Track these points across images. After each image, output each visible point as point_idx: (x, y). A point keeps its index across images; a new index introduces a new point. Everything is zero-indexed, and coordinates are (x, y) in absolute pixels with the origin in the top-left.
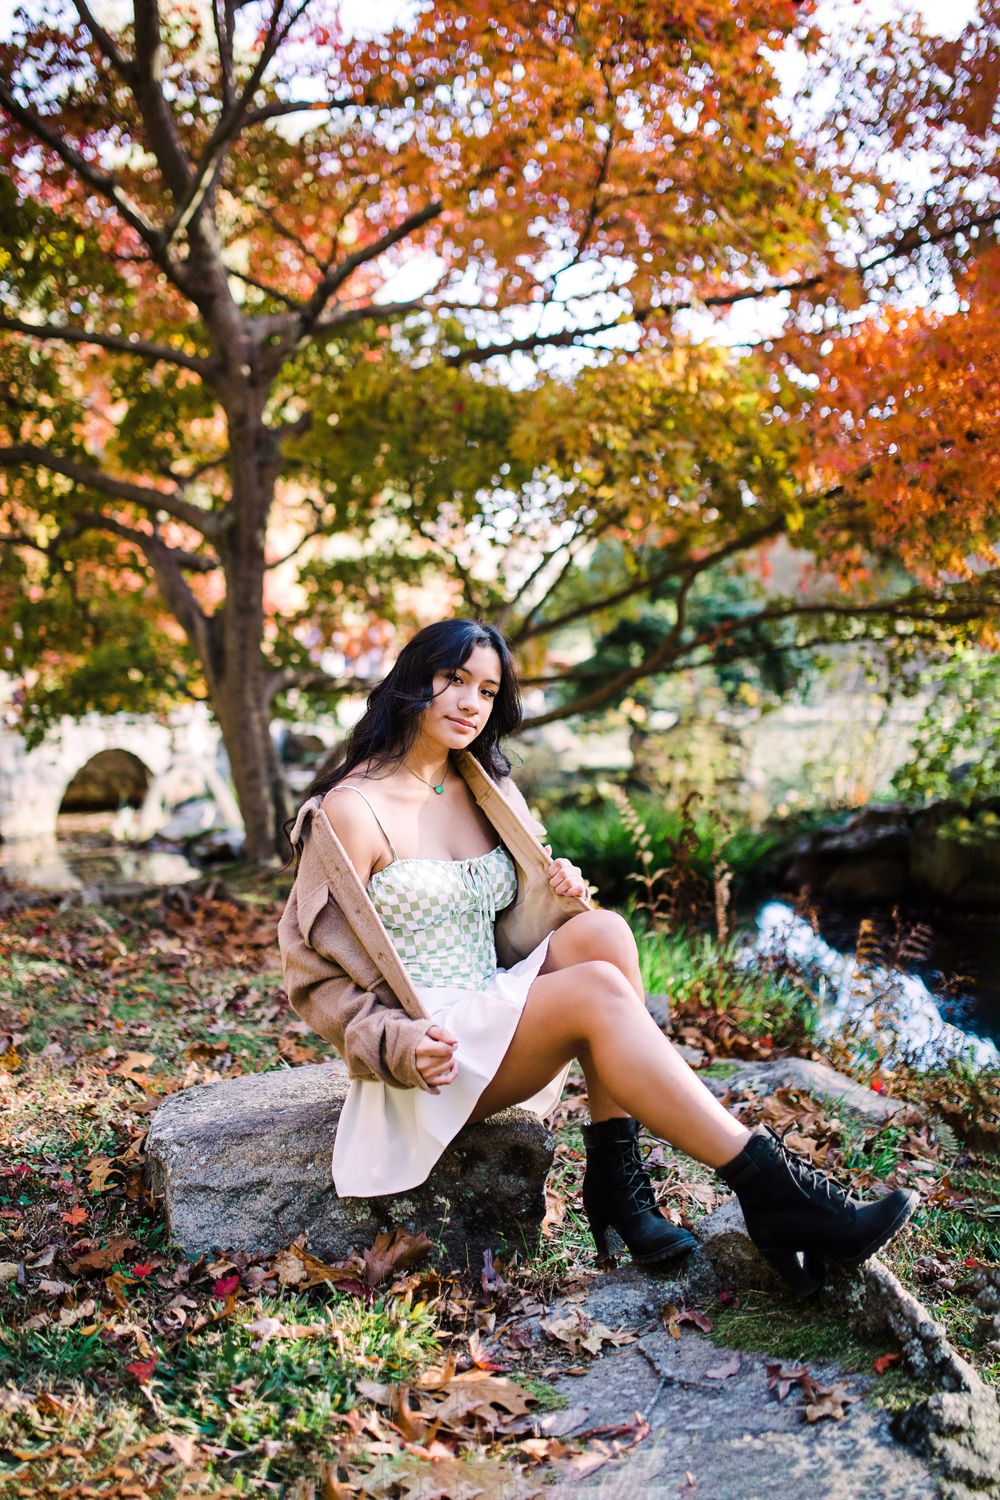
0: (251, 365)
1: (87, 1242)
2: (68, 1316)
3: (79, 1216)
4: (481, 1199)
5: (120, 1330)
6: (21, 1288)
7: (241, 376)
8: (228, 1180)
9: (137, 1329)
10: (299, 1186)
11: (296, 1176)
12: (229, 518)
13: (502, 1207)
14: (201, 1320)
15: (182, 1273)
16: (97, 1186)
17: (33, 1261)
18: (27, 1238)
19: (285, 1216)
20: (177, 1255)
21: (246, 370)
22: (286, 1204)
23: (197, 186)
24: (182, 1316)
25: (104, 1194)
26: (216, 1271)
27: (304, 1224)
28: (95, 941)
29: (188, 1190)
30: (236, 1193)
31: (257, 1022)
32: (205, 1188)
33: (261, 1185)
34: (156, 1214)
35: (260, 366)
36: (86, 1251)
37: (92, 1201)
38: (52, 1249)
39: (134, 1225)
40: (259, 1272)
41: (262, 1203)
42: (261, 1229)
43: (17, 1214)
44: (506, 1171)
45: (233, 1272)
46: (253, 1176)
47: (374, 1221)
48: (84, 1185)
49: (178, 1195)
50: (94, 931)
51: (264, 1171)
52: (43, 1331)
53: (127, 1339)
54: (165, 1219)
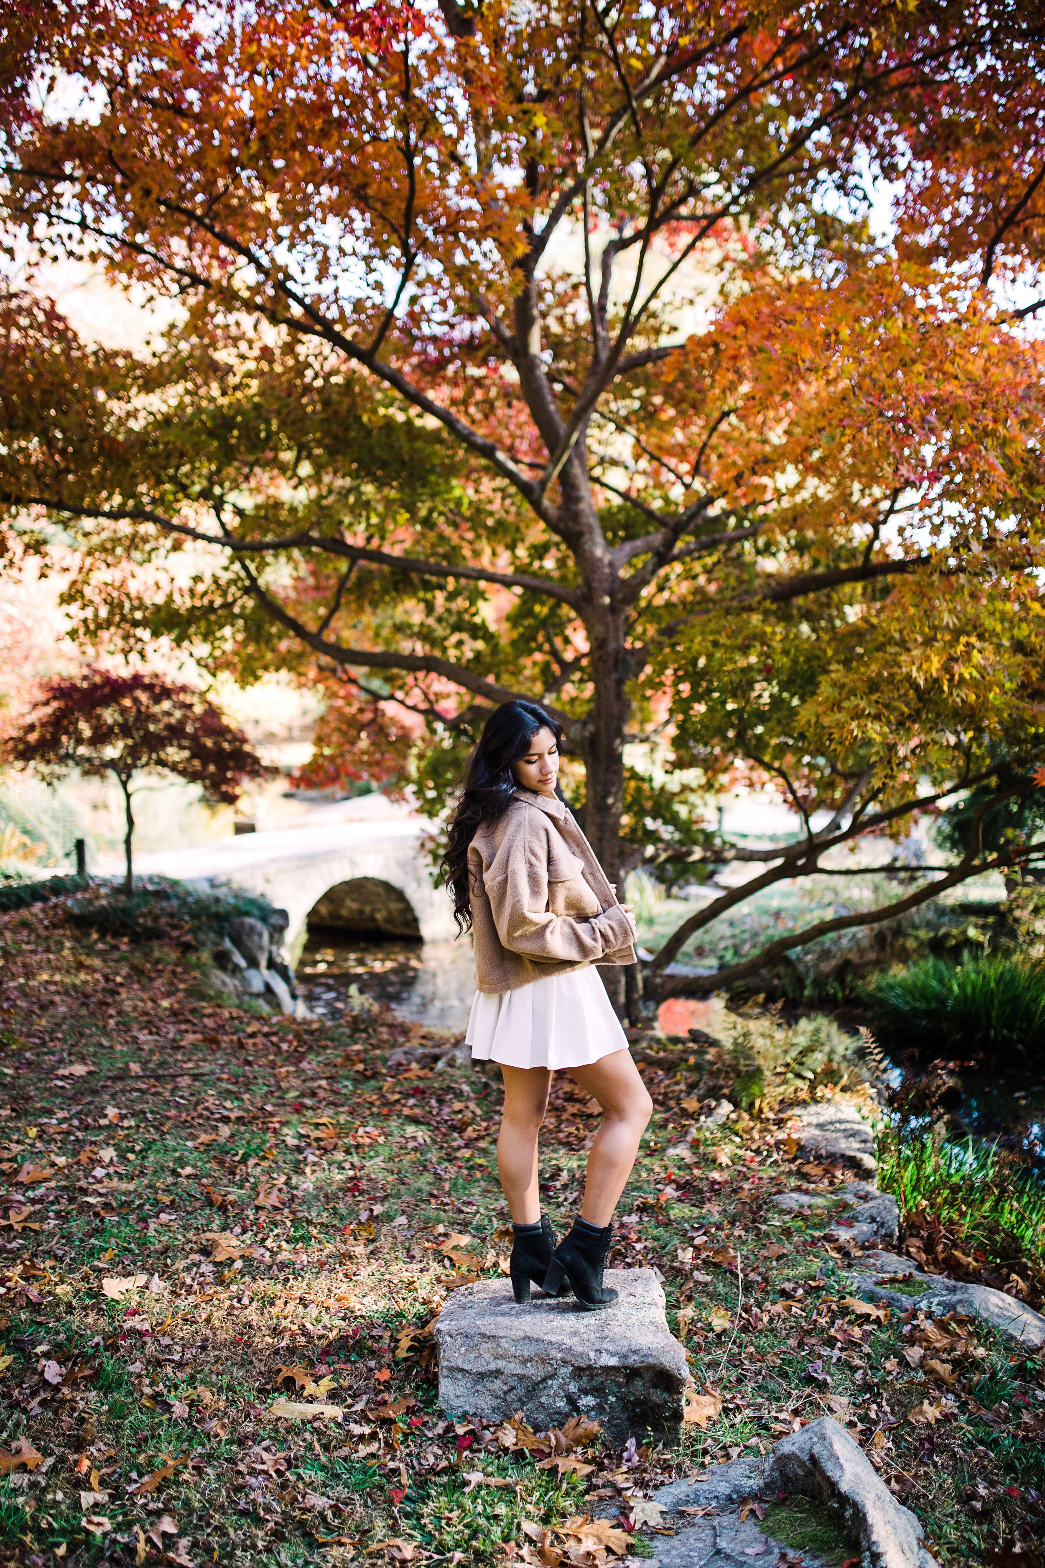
0: (611, 595)
1: (386, 1396)
2: (364, 1450)
3: (385, 1375)
4: (638, 1403)
5: (392, 1465)
6: (339, 1425)
7: (603, 606)
8: (479, 1367)
9: (402, 1466)
10: (521, 1377)
11: (520, 1371)
12: (591, 728)
13: (652, 1409)
14: (444, 1464)
15: (440, 1429)
16: (401, 1354)
17: (350, 1406)
18: (350, 1388)
19: (511, 1397)
20: (441, 1415)
21: (607, 600)
22: (513, 1388)
23: (566, 446)
24: (432, 1460)
25: (405, 1359)
26: (460, 1430)
27: (523, 1404)
28: (457, 1106)
29: (451, 1369)
30: (482, 1376)
31: (559, 1205)
32: (462, 1370)
33: (498, 1373)
34: (431, 1382)
35: (620, 596)
36: (384, 1403)
37: (397, 1364)
38: (365, 1398)
39: (418, 1388)
40: (488, 1435)
41: (497, 1385)
42: (495, 1403)
43: (348, 1366)
44: (655, 1387)
45: (472, 1431)
46: (493, 1366)
47: (567, 1409)
48: (393, 1351)
49: (445, 1372)
50: (459, 1095)
51: (501, 1364)
52: (345, 1459)
53: (395, 1471)
54: (436, 1387)
